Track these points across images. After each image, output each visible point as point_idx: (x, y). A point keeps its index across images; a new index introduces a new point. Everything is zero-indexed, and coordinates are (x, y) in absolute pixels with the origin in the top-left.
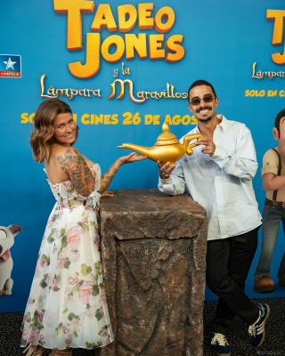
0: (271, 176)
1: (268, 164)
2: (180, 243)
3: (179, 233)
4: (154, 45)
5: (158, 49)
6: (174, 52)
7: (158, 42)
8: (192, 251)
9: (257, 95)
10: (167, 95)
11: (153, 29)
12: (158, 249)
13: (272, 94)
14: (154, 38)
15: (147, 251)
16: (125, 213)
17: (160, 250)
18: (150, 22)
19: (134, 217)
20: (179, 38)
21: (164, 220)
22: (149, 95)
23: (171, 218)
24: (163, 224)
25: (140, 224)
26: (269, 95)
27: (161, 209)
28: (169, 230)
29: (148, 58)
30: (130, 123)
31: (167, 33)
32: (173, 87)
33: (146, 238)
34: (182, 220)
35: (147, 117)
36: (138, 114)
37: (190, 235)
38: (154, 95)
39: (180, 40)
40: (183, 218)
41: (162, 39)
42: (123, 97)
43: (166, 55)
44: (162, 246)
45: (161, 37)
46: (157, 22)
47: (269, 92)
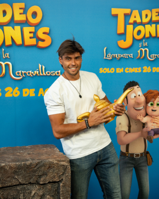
0: (124, 133)
1: (120, 124)
2: (49, 186)
3: (48, 178)
4: (27, 35)
5: (31, 38)
6: (43, 40)
7: (30, 33)
8: (59, 193)
9: (108, 72)
10: (39, 73)
11: (26, 23)
12: (31, 193)
13: (120, 70)
14: (27, 30)
15: (22, 195)
16: (3, 164)
17: (33, 194)
18: (23, 18)
19: (11, 168)
20: (47, 29)
21: (35, 169)
22: (25, 74)
23: (41, 167)
24: (35, 171)
25: (15, 172)
26: (117, 72)
27: (33, 159)
28: (40, 176)
29: (23, 45)
30: (11, 95)
31: (37, 26)
32: (44, 67)
33: (20, 184)
34: (50, 167)
35: (24, 90)
36: (17, 88)
37: (56, 179)
38: (29, 73)
39: (48, 31)
40: (51, 166)
41: (33, 30)
42: (4, 76)
43: (37, 43)
44: (34, 190)
45: (32, 29)
46: (28, 18)
47: (117, 69)
